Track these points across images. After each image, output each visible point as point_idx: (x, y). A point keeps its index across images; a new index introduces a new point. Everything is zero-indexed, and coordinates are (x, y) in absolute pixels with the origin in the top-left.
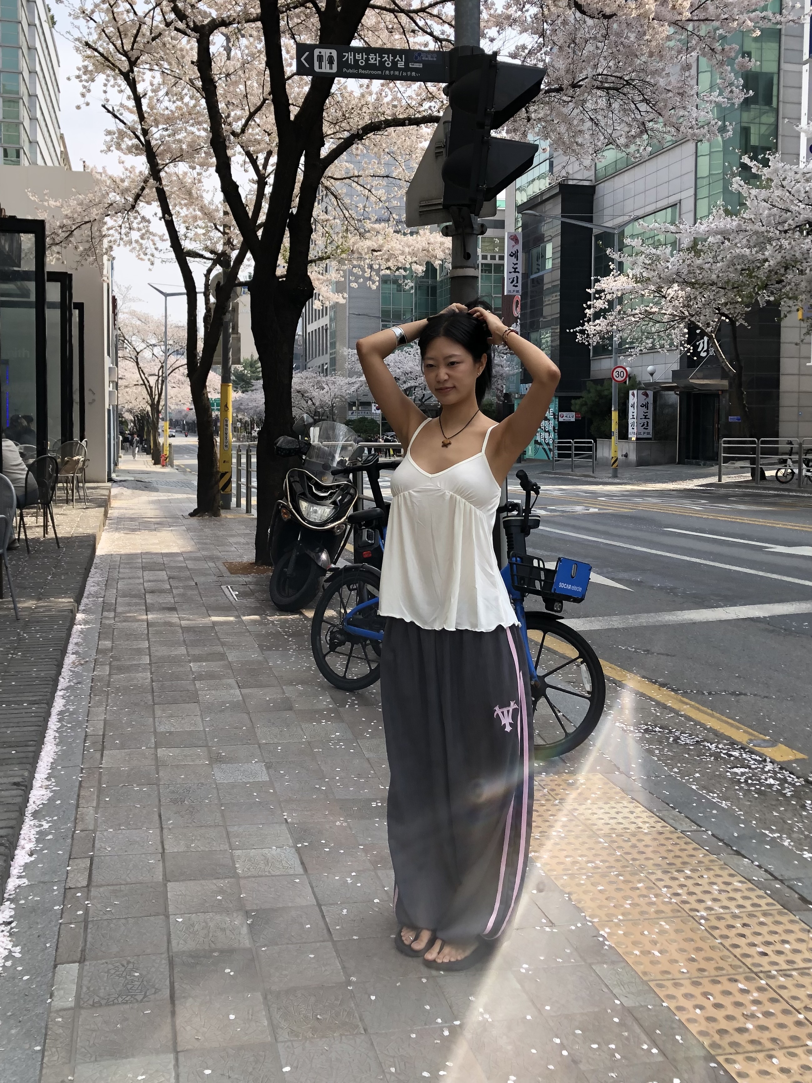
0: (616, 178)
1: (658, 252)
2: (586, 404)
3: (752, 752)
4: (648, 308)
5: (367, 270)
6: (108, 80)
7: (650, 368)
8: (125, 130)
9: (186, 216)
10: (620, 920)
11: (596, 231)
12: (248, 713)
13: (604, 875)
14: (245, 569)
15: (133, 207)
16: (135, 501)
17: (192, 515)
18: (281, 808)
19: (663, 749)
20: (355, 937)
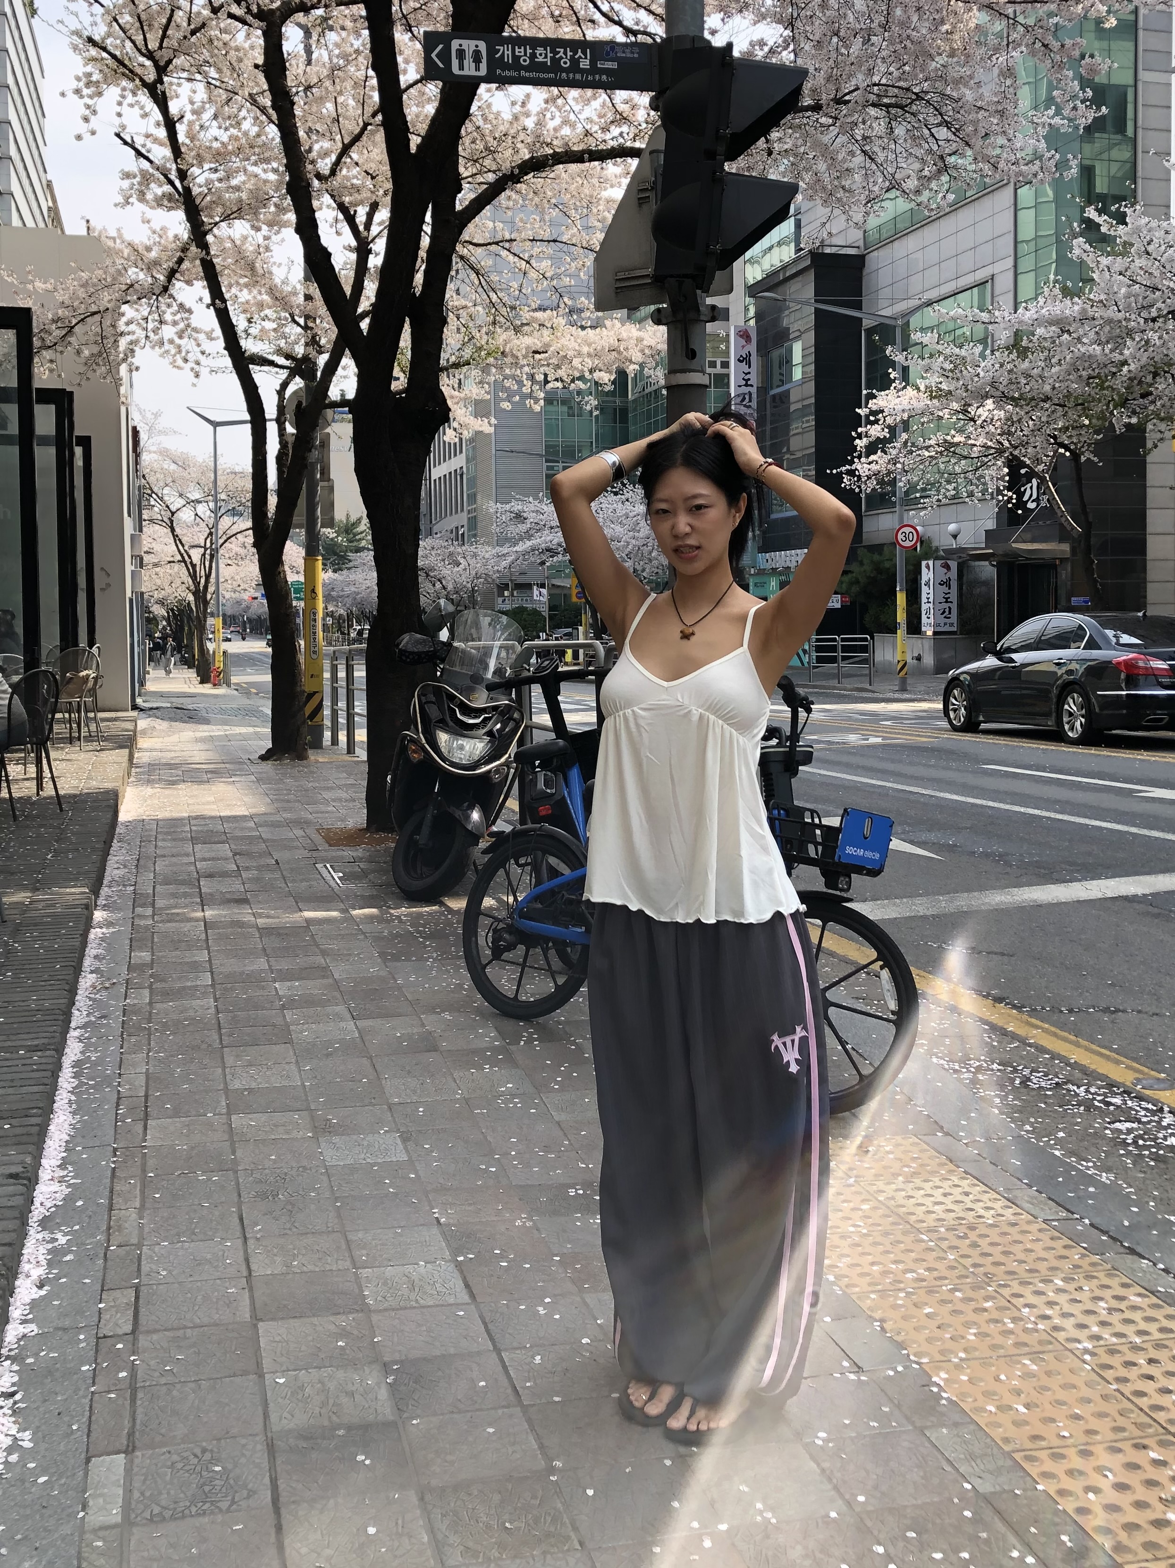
0: (896, 243)
1: (963, 353)
2: (857, 582)
3: (1140, 1098)
4: (949, 438)
5: (525, 382)
6: (123, 97)
7: (952, 527)
8: (151, 170)
9: (247, 302)
10: (961, 1359)
11: (867, 323)
12: (371, 1058)
13: (930, 1292)
14: (350, 838)
15: (165, 289)
16: (175, 738)
17: (263, 758)
18: (429, 1201)
19: (1006, 1096)
20: (557, 1399)
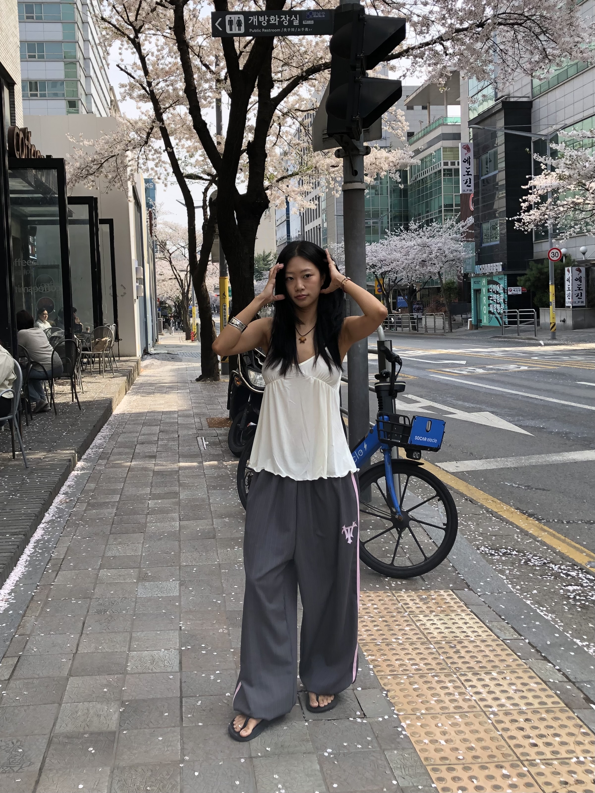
0: (549, 94)
1: (579, 153)
2: (529, 280)
4: (575, 200)
5: (331, 182)
6: (122, 45)
7: (582, 249)
8: (134, 83)
9: (189, 147)
11: (534, 139)
12: (180, 541)
13: (422, 676)
14: (220, 423)
15: (146, 143)
16: (161, 369)
17: (198, 380)
18: (180, 618)
19: (513, 570)
